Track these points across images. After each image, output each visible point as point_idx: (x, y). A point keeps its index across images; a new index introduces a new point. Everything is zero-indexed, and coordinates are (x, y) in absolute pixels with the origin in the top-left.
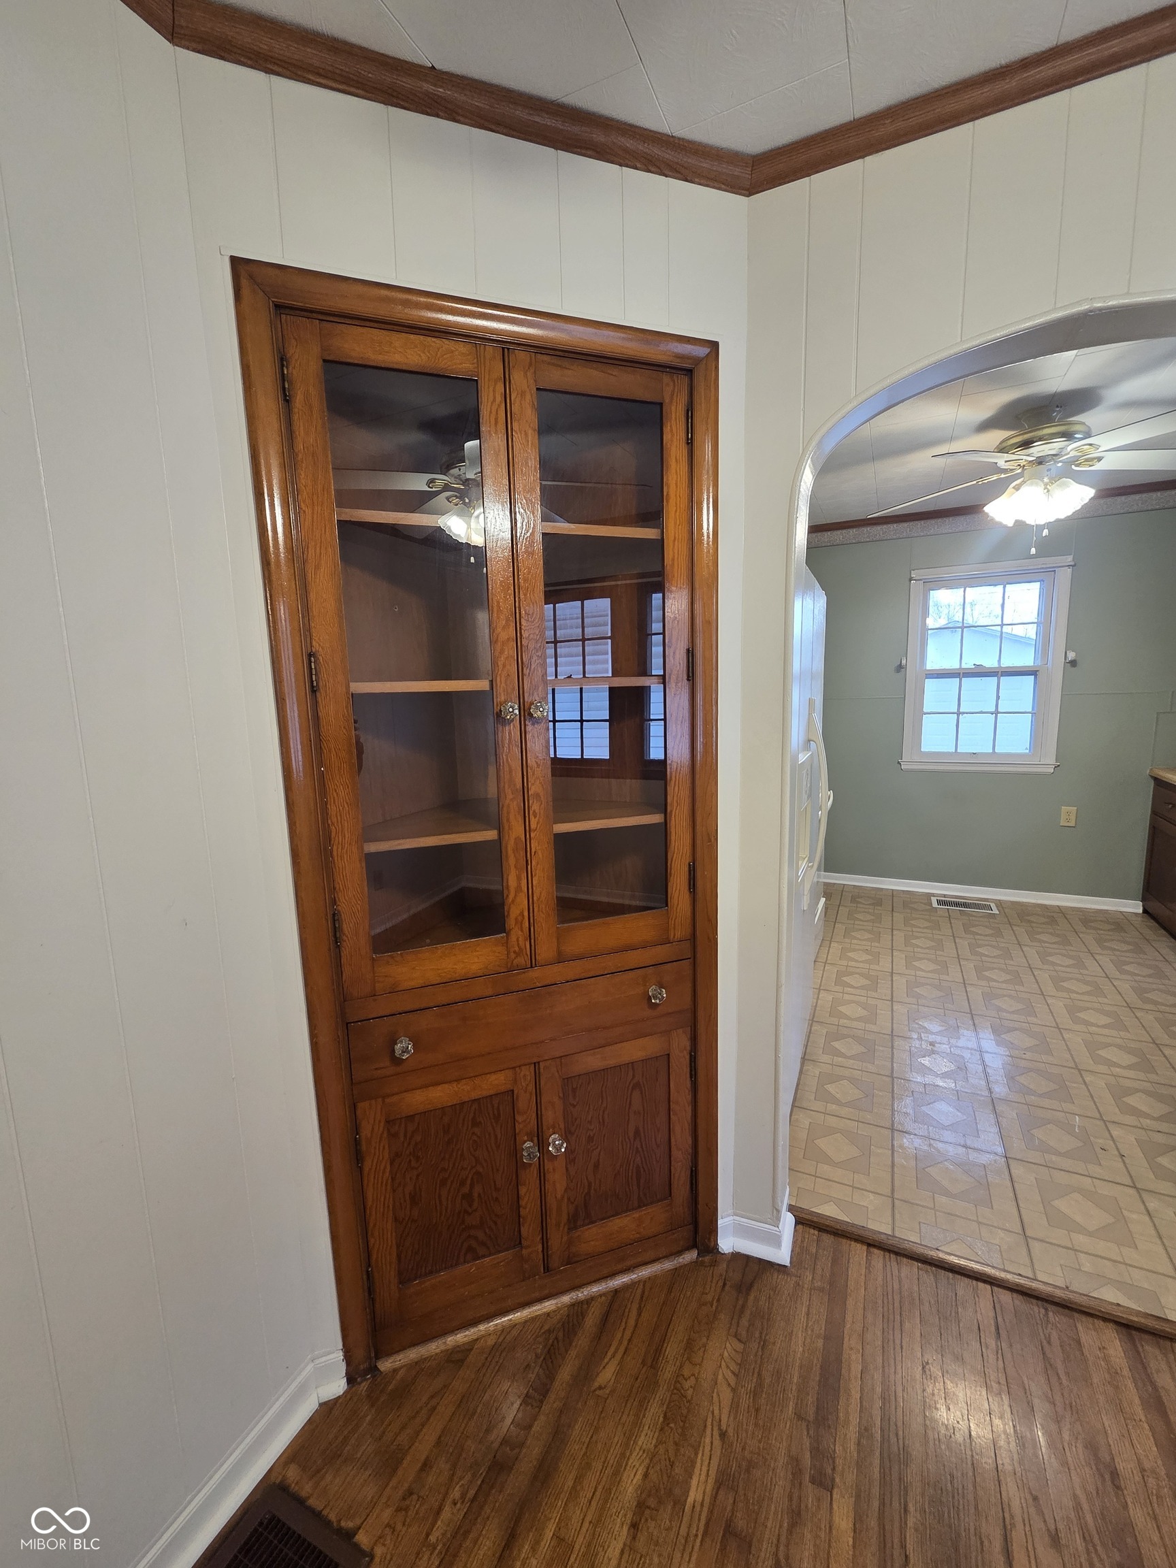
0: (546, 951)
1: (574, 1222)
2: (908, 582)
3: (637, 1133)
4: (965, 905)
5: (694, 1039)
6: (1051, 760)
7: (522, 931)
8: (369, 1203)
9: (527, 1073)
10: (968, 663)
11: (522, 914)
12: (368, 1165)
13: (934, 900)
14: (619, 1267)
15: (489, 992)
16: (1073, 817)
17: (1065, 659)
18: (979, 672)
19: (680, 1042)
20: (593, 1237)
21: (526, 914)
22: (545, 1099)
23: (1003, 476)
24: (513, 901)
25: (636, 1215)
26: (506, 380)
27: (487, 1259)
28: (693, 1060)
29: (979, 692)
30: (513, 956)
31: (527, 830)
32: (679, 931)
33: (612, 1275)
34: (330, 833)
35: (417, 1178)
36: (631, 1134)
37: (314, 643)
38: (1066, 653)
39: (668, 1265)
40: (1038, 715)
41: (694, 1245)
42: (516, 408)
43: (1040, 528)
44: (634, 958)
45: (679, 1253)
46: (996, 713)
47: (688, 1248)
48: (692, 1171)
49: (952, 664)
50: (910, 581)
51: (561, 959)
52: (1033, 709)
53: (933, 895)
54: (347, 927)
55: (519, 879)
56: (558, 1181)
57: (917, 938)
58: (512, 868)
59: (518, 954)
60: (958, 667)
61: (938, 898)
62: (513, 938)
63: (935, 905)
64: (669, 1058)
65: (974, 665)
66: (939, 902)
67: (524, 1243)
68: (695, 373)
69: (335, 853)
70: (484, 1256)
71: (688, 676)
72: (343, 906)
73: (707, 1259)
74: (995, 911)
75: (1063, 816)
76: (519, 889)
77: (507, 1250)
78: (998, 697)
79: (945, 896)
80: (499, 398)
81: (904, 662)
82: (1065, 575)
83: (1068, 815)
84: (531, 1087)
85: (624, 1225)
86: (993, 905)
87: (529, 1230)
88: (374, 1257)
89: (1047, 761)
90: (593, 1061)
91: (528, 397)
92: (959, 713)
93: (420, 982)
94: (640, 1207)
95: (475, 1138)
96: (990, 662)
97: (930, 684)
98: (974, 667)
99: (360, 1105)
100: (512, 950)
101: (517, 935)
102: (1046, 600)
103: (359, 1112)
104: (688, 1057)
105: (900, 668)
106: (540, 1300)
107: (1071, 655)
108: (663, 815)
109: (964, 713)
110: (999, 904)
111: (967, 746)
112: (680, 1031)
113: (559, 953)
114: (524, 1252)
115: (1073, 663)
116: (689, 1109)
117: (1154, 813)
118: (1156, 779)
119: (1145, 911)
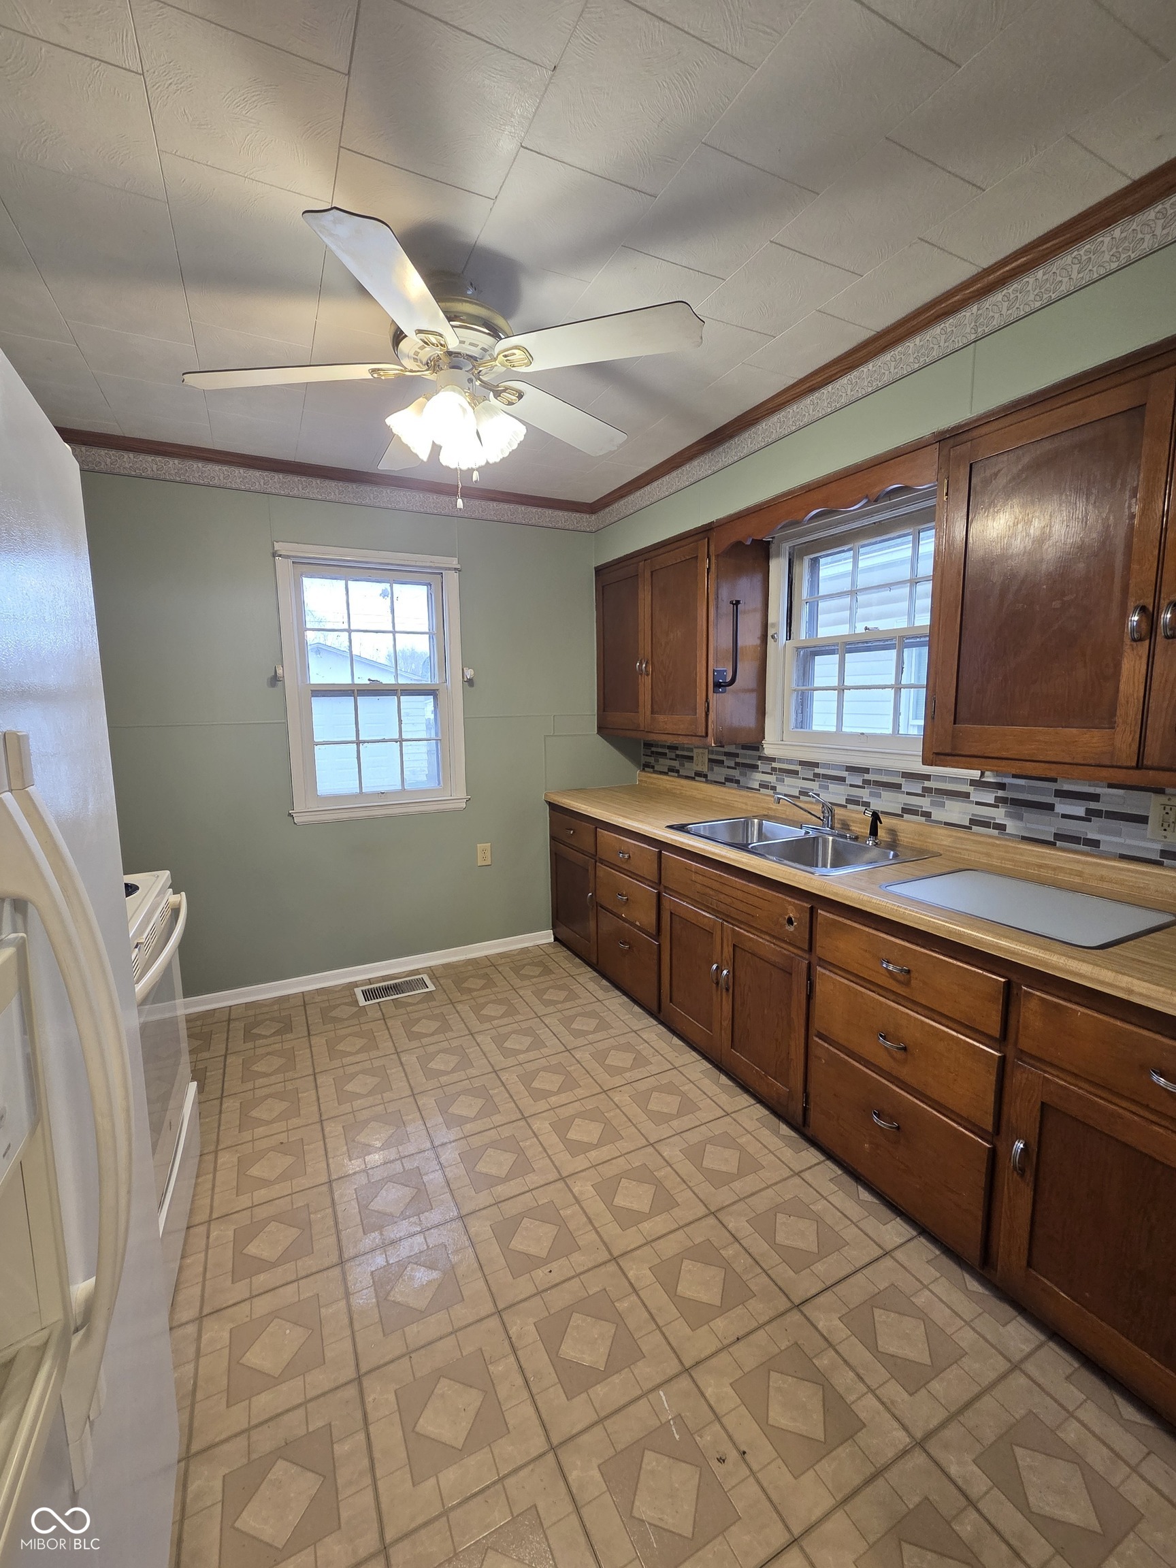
2: (272, 558)
4: (396, 988)
6: (461, 793)
10: (362, 678)
13: (358, 992)
16: (488, 854)
17: (463, 677)
18: (376, 690)
29: (377, 712)
38: (463, 670)
40: (441, 743)
46: (401, 741)
49: (342, 678)
50: (274, 557)
52: (437, 734)
53: (355, 985)
60: (350, 682)
61: (364, 988)
63: (362, 1002)
65: (369, 680)
66: (368, 995)
74: (432, 987)
75: (480, 855)
78: (400, 721)
79: (370, 981)
81: (280, 672)
82: (452, 579)
83: (483, 853)
86: (426, 977)
89: (457, 796)
92: (358, 743)
96: (387, 678)
97: (320, 707)
98: (368, 682)
102: (437, 606)
105: (275, 680)
107: (469, 673)
109: (364, 742)
110: (431, 971)
111: (372, 784)
115: (470, 682)
117: (553, 838)
118: (550, 804)
119: (556, 939)
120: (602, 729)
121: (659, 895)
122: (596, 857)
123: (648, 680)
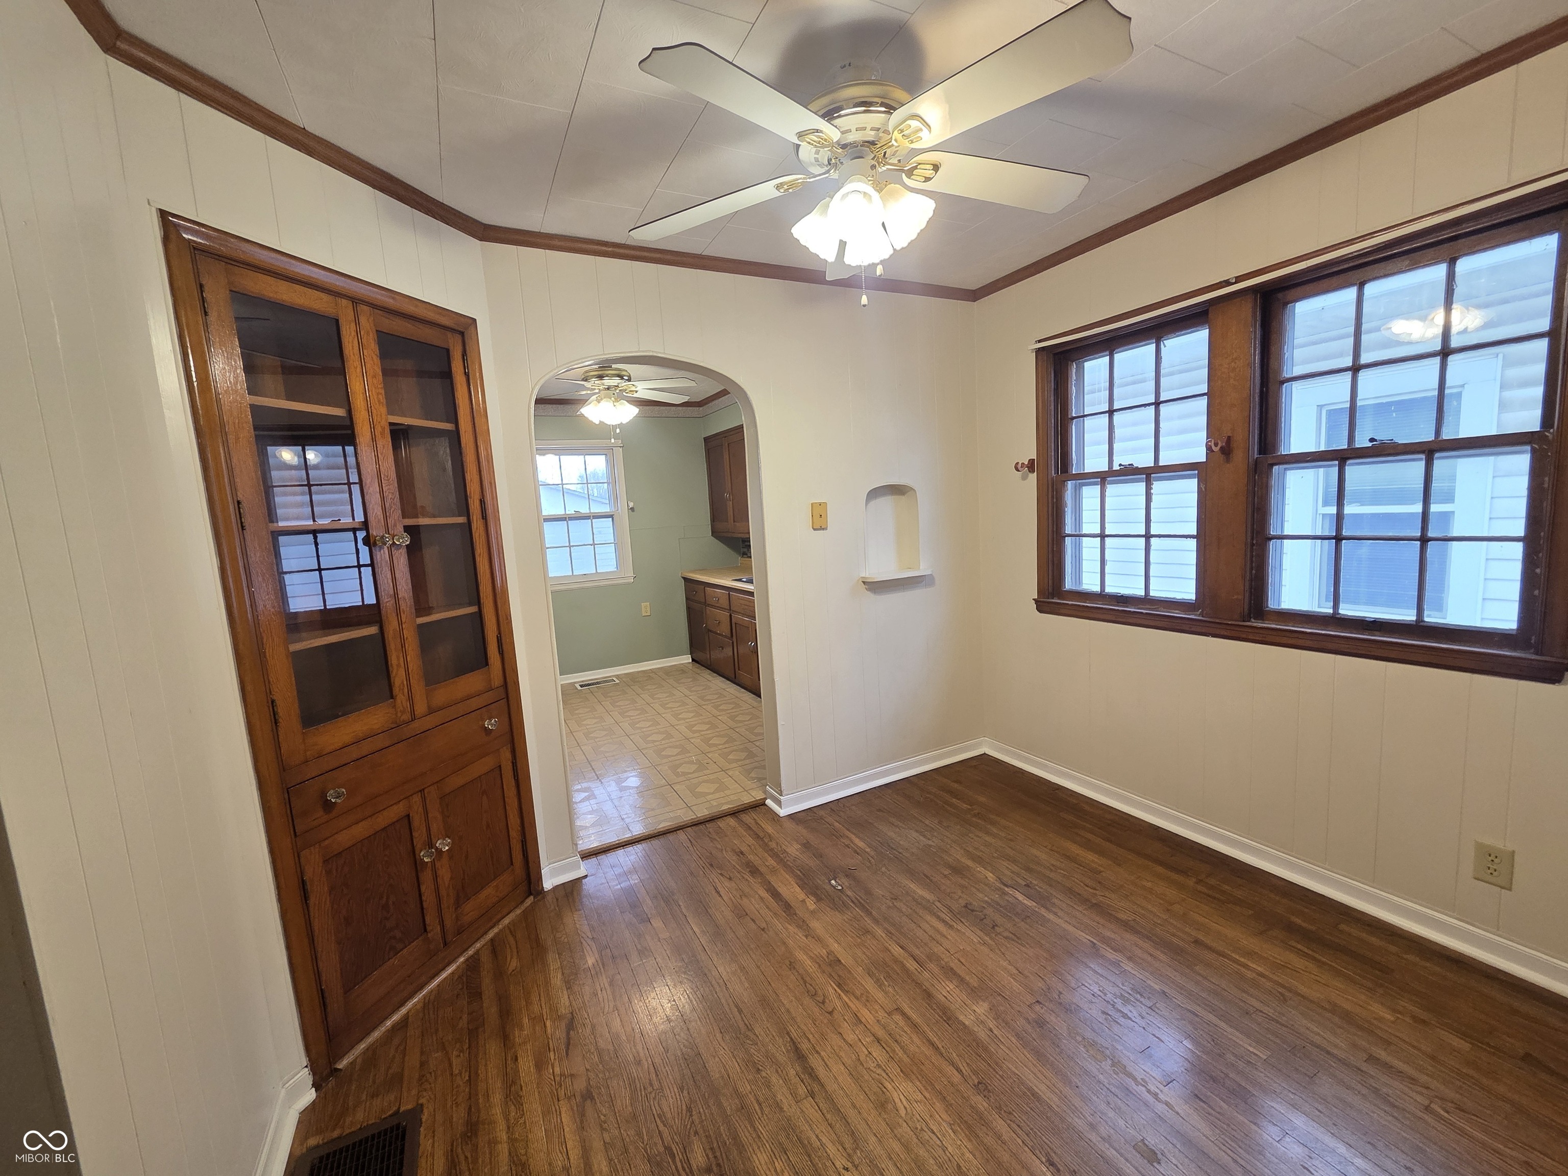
0: (421, 707)
1: (458, 904)
3: (488, 826)
4: (598, 683)
5: (513, 752)
6: (630, 574)
7: (404, 695)
8: (316, 933)
9: (417, 799)
10: (570, 511)
11: (403, 682)
12: (312, 901)
13: (578, 686)
14: (491, 924)
15: (387, 744)
16: (649, 609)
17: (628, 507)
18: (579, 517)
19: (506, 754)
20: (470, 909)
21: (405, 683)
22: (430, 815)
23: (589, 392)
24: (396, 674)
25: (494, 883)
26: (357, 322)
27: (405, 950)
28: (514, 764)
29: (580, 530)
30: (399, 714)
31: (400, 623)
32: (497, 681)
33: (486, 933)
34: (262, 638)
35: (349, 903)
36: (485, 828)
37: (239, 494)
38: (628, 502)
39: (518, 912)
40: (617, 544)
41: (530, 894)
42: (364, 341)
43: (615, 427)
44: (475, 703)
45: (522, 902)
46: (594, 544)
47: (528, 896)
48: (522, 841)
49: (560, 511)
51: (431, 711)
52: (614, 540)
53: (575, 683)
54: (281, 711)
55: (398, 658)
56: (445, 874)
57: (577, 709)
58: (393, 651)
59: (403, 712)
60: (563, 513)
61: (580, 684)
62: (398, 701)
63: (579, 688)
64: (501, 771)
66: (581, 686)
67: (428, 928)
68: (465, 334)
69: (267, 654)
70: (402, 950)
71: (483, 516)
72: (277, 697)
73: (539, 898)
74: (617, 681)
75: (643, 610)
76: (399, 666)
77: (417, 938)
78: (593, 534)
79: (583, 681)
80: (353, 333)
82: (620, 452)
83: (645, 608)
84: (421, 809)
85: (489, 893)
86: (614, 679)
87: (431, 919)
88: (324, 978)
89: (628, 575)
90: (457, 781)
91: (371, 335)
92: (570, 547)
93: (340, 745)
94: (495, 878)
95: (386, 859)
96: (584, 510)
97: (547, 526)
98: (574, 513)
99: (303, 853)
100: (399, 710)
101: (401, 698)
102: (611, 464)
103: (302, 860)
104: (511, 764)
106: (443, 969)
107: (631, 505)
108: (477, 607)
109: (573, 546)
110: (618, 676)
111: (579, 570)
112: (505, 748)
113: (429, 707)
114: (429, 935)
115: (632, 509)
116: (516, 800)
117: (687, 599)
118: (684, 578)
119: (693, 660)
120: (715, 533)
121: (731, 615)
122: (706, 604)
123: (731, 503)
